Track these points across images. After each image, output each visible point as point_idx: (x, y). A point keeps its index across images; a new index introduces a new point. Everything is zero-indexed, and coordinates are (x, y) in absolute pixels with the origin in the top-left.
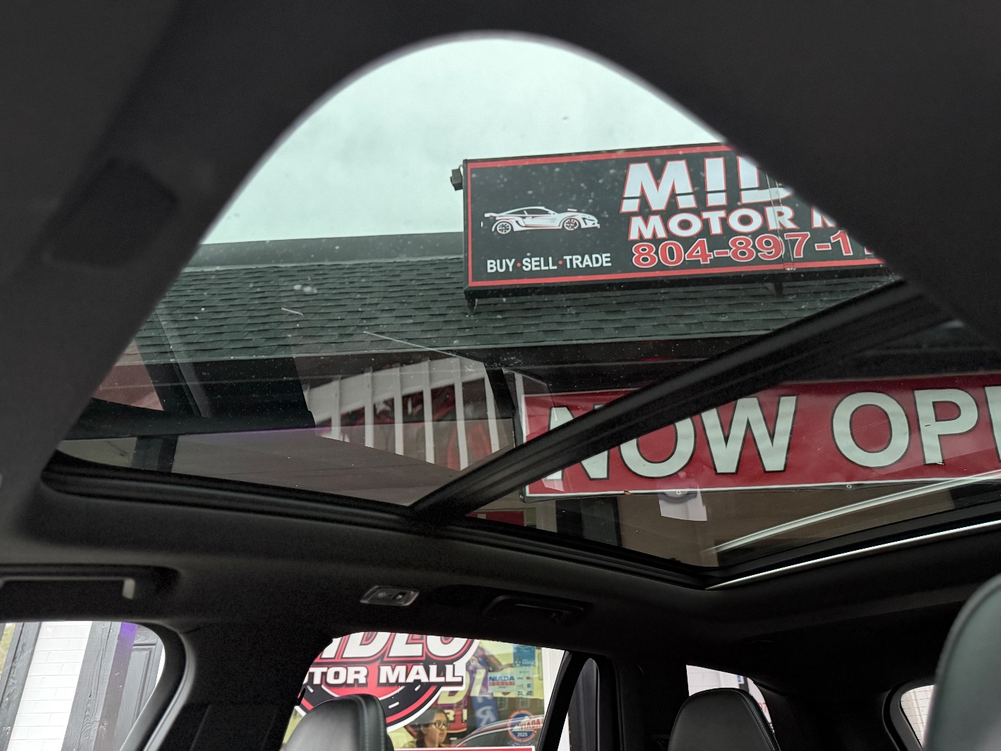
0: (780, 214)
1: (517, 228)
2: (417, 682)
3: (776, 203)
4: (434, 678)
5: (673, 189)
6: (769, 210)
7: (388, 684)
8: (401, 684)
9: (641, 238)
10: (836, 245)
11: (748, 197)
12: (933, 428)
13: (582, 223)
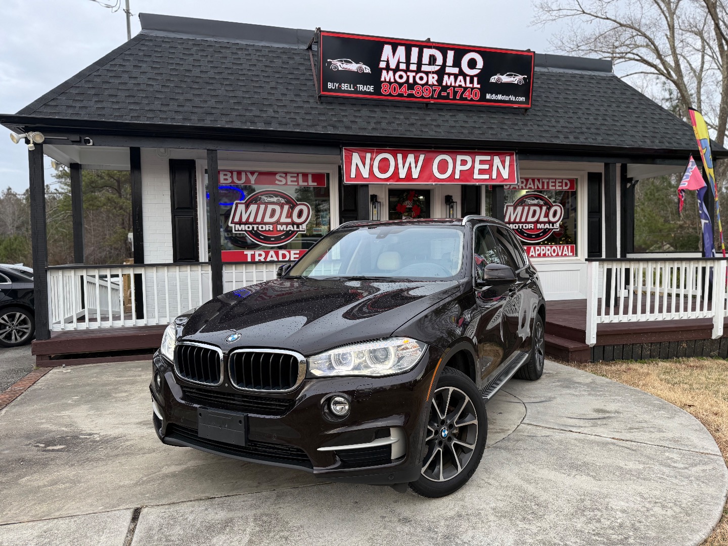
0: (433, 78)
1: (340, 69)
2: (290, 230)
3: (433, 73)
4: (295, 229)
5: (399, 60)
6: (430, 76)
8: (285, 231)
9: (385, 81)
10: (448, 94)
11: (424, 68)
12: (459, 168)
13: (365, 70)
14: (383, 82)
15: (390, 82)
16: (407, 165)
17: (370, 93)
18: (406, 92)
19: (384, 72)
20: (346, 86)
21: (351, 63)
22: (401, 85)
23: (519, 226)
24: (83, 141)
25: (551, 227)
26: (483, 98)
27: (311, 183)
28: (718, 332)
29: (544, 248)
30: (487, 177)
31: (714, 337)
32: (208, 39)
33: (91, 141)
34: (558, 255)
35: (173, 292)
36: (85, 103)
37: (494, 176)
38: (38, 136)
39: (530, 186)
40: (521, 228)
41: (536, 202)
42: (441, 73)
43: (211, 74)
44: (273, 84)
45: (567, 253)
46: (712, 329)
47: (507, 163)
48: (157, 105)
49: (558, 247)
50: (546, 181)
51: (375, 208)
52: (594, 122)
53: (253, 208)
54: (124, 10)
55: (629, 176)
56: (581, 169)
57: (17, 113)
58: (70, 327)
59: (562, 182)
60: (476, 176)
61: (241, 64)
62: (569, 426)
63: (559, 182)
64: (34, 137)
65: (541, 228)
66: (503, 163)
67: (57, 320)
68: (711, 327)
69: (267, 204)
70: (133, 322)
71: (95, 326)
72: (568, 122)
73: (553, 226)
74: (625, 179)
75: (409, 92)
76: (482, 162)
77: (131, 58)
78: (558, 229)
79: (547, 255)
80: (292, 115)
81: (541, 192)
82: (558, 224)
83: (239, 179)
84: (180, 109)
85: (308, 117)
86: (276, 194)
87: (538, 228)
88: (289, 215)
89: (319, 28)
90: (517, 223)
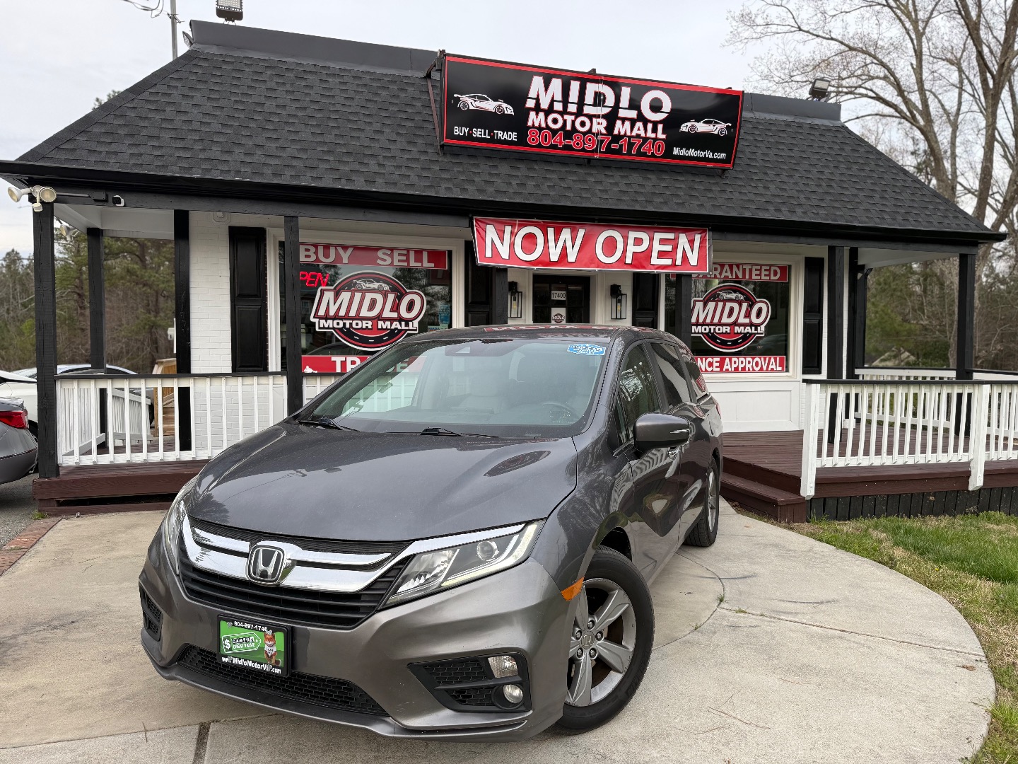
0: (600, 124)
1: (471, 107)
2: (396, 329)
3: (600, 117)
4: (403, 327)
5: (553, 97)
6: (594, 120)
7: (382, 329)
8: (389, 329)
10: (621, 146)
11: (587, 110)
12: (632, 248)
13: (505, 109)
14: (530, 127)
15: (540, 128)
16: (560, 244)
17: (511, 143)
18: (561, 142)
19: (532, 114)
20: (479, 133)
21: (487, 100)
22: (554, 132)
23: (710, 329)
24: (110, 200)
25: (754, 331)
26: (668, 153)
27: (426, 264)
28: (977, 481)
29: (743, 359)
30: (668, 262)
31: (971, 488)
32: (287, 60)
33: (122, 200)
34: (761, 369)
35: (232, 411)
36: (114, 148)
37: (678, 262)
38: (48, 192)
39: (727, 274)
40: (712, 331)
41: (733, 296)
42: (612, 117)
43: (292, 109)
44: (377, 126)
45: (774, 367)
46: (968, 477)
47: (697, 244)
48: (215, 152)
49: (762, 359)
50: (747, 268)
51: (515, 300)
52: (814, 188)
53: (345, 296)
54: (168, 14)
55: (860, 263)
56: (796, 252)
57: (17, 160)
58: (87, 461)
59: (769, 270)
60: (655, 261)
61: (334, 96)
62: (782, 612)
63: (766, 270)
64: (41, 193)
65: (739, 332)
66: (691, 242)
67: (69, 450)
68: (967, 475)
69: (364, 291)
70: (176, 455)
71: (122, 459)
72: (781, 189)
73: (756, 329)
74: (855, 268)
75: (566, 142)
76: (662, 241)
77: (179, 84)
78: (762, 334)
79: (747, 369)
80: (404, 171)
81: (739, 282)
82: (762, 329)
83: (327, 256)
84: (248, 159)
85: (425, 174)
86: (378, 278)
87: (736, 332)
88: (395, 308)
89: (444, 51)
90: (708, 325)
